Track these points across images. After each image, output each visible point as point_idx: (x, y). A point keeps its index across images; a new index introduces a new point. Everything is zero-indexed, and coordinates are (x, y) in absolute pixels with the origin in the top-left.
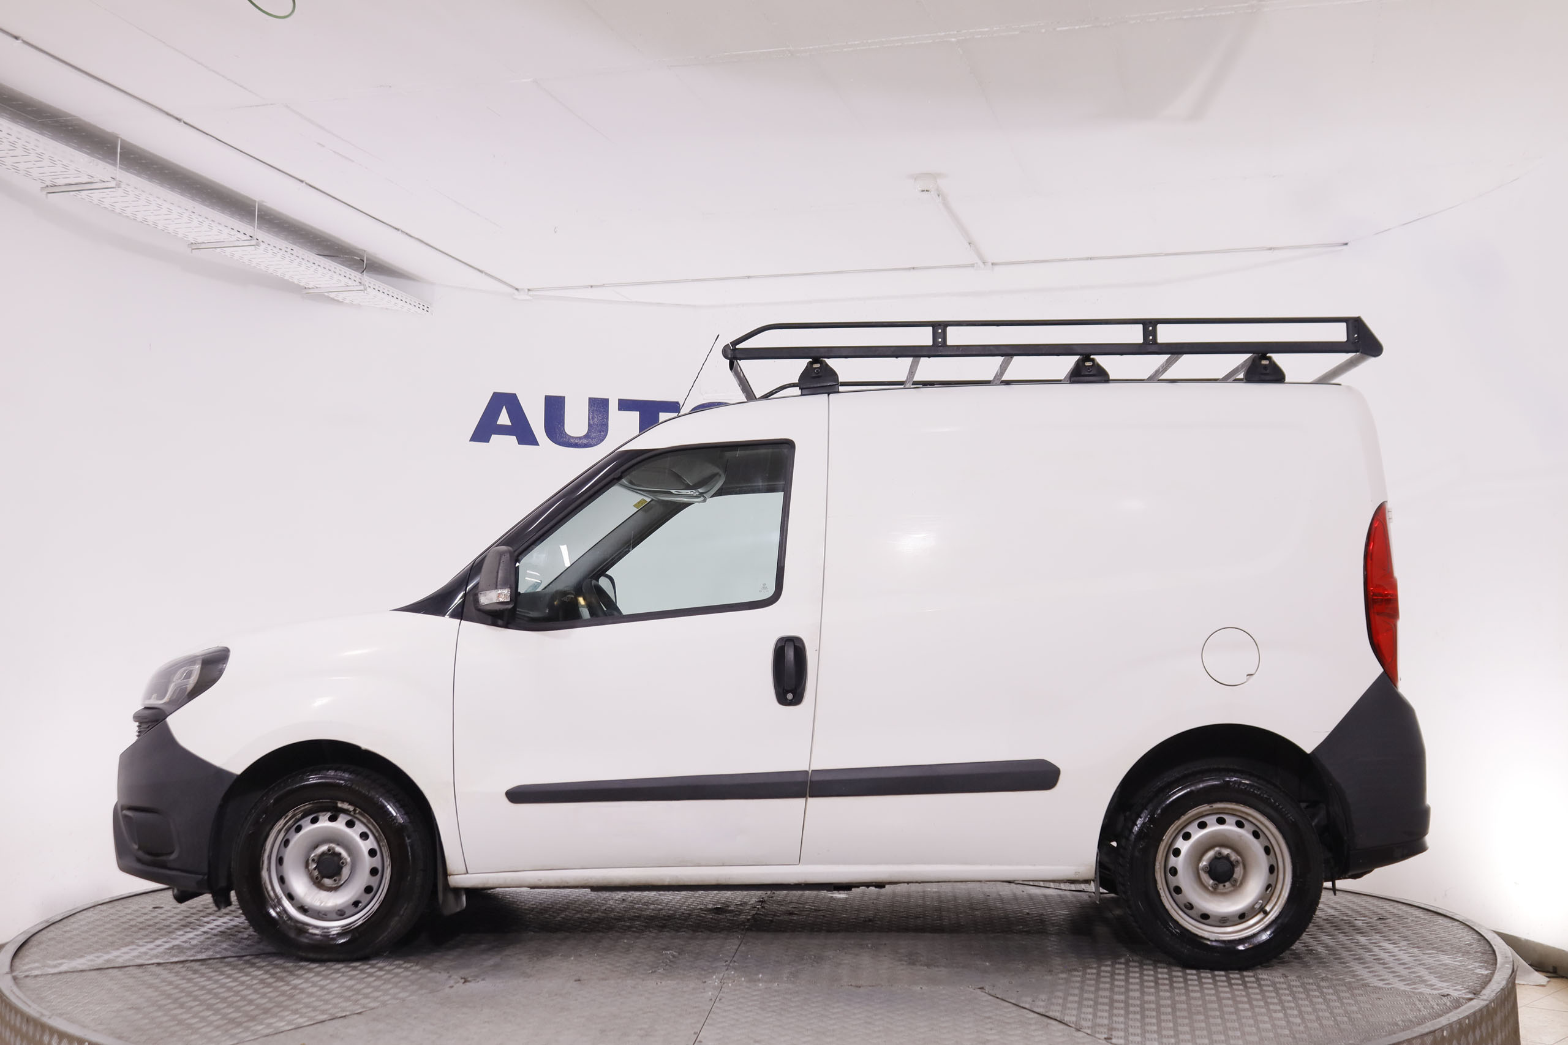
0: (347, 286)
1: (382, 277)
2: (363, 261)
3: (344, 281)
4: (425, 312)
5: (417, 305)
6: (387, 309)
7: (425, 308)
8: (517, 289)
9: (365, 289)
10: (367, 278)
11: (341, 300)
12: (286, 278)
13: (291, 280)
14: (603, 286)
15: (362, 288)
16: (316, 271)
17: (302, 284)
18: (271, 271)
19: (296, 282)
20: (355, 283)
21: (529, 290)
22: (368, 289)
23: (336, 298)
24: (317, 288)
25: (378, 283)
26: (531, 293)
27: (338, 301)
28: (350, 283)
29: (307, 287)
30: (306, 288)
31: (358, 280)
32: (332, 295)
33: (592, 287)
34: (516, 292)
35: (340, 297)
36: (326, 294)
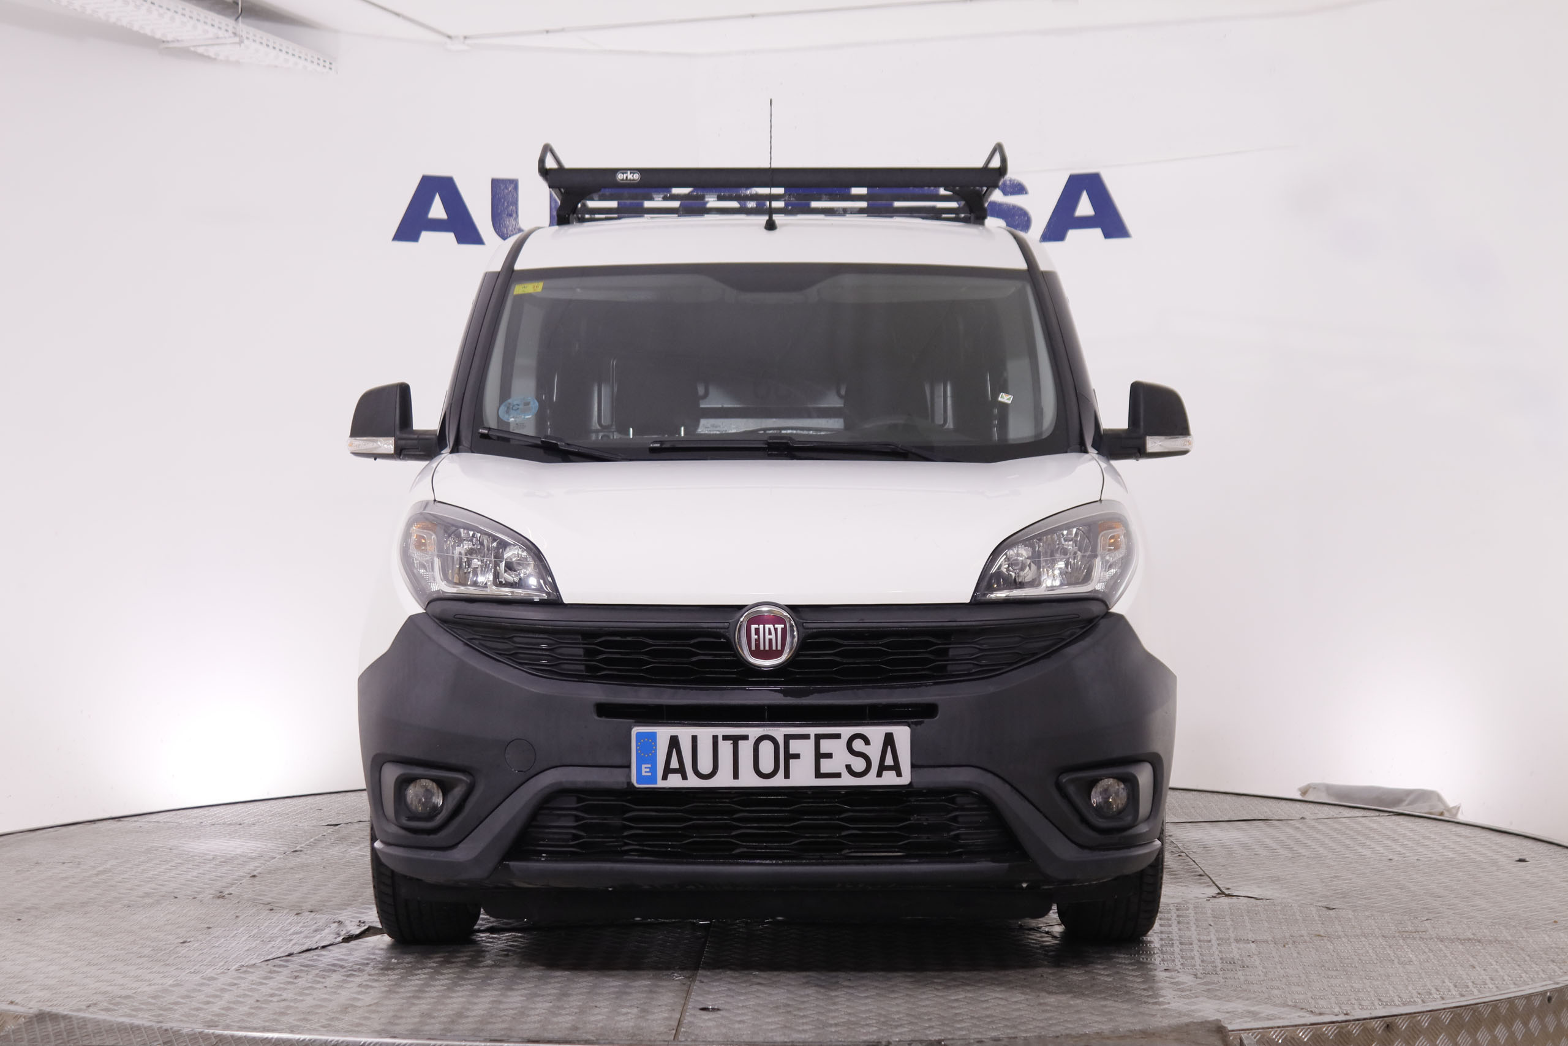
0: (218, 38)
1: (267, 25)
2: (237, 4)
3: (212, 31)
4: (327, 69)
5: (316, 61)
6: (276, 67)
7: (327, 64)
8: (449, 37)
9: (241, 42)
10: (244, 27)
11: (213, 56)
12: (136, 28)
13: (142, 32)
14: (563, 30)
15: (237, 40)
16: (172, 19)
17: (158, 36)
18: (113, 20)
19: (149, 34)
20: (227, 35)
21: (465, 38)
22: (246, 41)
23: (206, 54)
24: (178, 41)
25: (259, 33)
26: (468, 41)
27: (209, 57)
28: (221, 33)
29: (164, 39)
30: (164, 42)
31: (230, 29)
32: (200, 50)
33: (547, 32)
34: (448, 40)
35: (212, 52)
36: (192, 49)
